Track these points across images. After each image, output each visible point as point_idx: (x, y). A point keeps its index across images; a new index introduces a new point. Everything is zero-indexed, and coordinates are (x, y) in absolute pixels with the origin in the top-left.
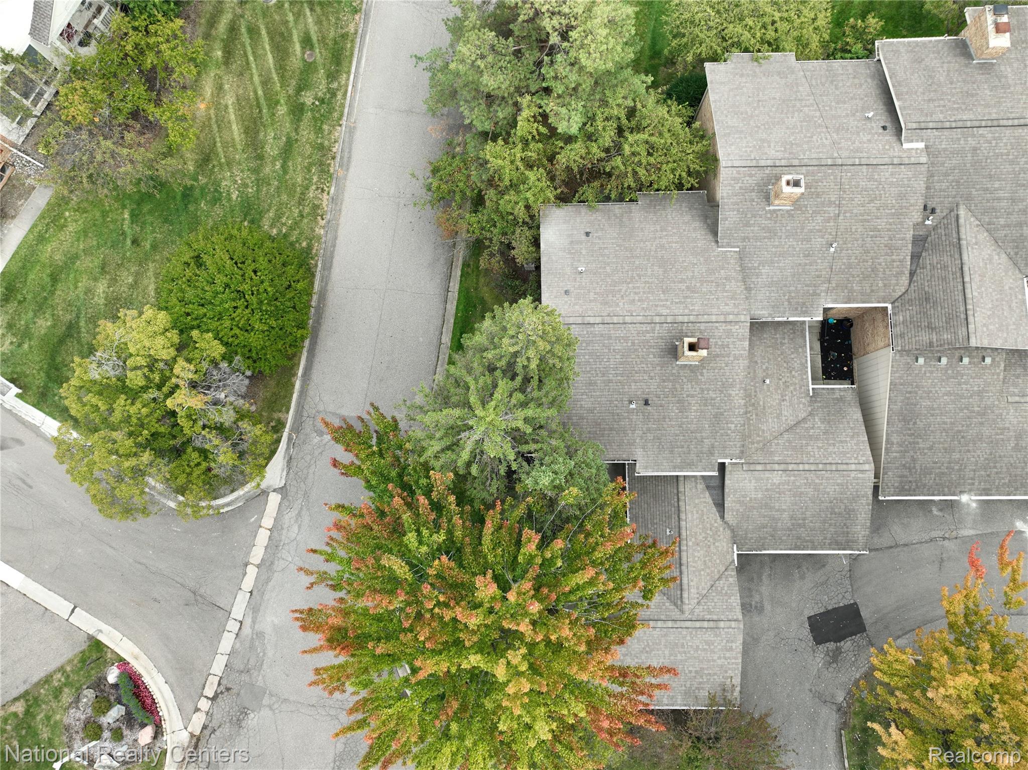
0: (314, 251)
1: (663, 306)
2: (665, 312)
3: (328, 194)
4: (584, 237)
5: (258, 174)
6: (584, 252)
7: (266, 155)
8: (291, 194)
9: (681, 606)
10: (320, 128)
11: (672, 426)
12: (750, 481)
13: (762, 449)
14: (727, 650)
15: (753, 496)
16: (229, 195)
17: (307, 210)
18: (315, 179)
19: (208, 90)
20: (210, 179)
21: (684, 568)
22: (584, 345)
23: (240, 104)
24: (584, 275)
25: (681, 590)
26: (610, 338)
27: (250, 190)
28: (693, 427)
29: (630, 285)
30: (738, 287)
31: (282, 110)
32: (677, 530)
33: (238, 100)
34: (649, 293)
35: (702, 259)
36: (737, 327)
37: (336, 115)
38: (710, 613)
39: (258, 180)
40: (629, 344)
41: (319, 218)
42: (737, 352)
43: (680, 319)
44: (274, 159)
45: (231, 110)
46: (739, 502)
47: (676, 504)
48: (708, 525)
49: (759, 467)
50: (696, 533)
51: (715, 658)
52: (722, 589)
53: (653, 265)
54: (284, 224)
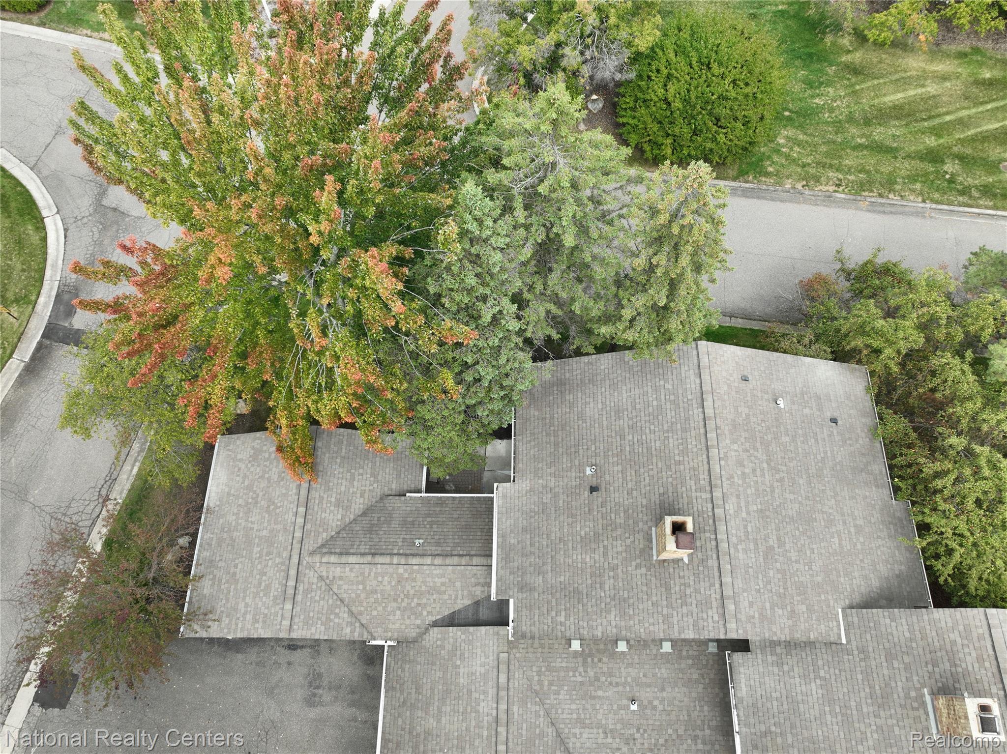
0: (763, 179)
1: (740, 507)
2: (731, 507)
3: (835, 191)
4: (829, 415)
5: (848, 122)
6: (807, 411)
7: (871, 129)
8: (827, 154)
9: (320, 553)
10: (916, 181)
11: (561, 528)
12: (483, 665)
13: (530, 688)
14: (255, 615)
15: (462, 670)
16: (818, 95)
17: (812, 171)
18: (852, 178)
19: (941, 67)
20: (834, 77)
21: (369, 558)
22: (672, 398)
23: (929, 98)
24: (773, 405)
25: (341, 554)
26: (684, 430)
27: (826, 115)
28: (560, 558)
29: (765, 465)
30: (782, 629)
31: (931, 142)
32: (420, 552)
33: (934, 96)
34: (757, 490)
35: (819, 579)
36: (716, 618)
37: (936, 196)
38: (306, 592)
39: (840, 122)
40: (677, 458)
41: (804, 183)
42: (675, 620)
43: (722, 528)
44: (868, 137)
45: (920, 91)
46: (455, 648)
47: (455, 553)
48: (424, 601)
49: (503, 679)
50: (414, 580)
51: (247, 600)
52: (337, 615)
53: (800, 503)
54: (791, 149)
